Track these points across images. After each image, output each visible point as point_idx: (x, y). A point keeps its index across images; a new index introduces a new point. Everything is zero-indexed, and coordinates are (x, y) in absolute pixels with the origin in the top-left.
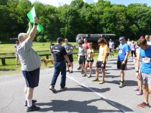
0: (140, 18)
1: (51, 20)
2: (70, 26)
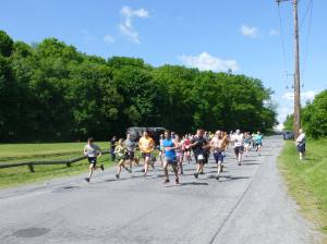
0: (139, 92)
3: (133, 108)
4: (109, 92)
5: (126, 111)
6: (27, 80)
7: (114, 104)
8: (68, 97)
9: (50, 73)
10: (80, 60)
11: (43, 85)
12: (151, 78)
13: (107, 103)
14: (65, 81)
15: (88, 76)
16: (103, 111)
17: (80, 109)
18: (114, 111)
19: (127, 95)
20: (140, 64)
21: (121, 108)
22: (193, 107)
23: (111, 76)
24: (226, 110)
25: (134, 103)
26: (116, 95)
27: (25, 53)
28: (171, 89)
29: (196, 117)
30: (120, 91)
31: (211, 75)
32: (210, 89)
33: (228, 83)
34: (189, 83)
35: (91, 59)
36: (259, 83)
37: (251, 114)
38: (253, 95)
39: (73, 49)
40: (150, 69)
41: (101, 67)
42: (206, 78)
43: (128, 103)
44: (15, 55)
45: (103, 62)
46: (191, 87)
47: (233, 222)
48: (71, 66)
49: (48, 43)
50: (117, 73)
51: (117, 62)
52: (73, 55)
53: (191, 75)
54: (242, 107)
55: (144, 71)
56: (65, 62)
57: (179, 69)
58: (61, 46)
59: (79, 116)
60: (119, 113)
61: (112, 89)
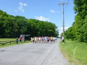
3: (22, 30)
4: (15, 25)
5: (20, 30)
7: (17, 28)
8: (4, 26)
10: (8, 16)
12: (27, 22)
13: (15, 28)
14: (3, 22)
15: (9, 20)
16: (13, 30)
18: (17, 30)
19: (20, 26)
20: (24, 18)
21: (18, 29)
22: (38, 30)
23: (16, 21)
24: (46, 31)
25: (22, 28)
26: (17, 26)
29: (39, 33)
30: (18, 25)
31: (43, 22)
32: (42, 26)
33: (47, 24)
34: (37, 24)
35: (10, 16)
36: (54, 24)
37: (52, 32)
38: (53, 28)
39: (6, 13)
40: (27, 19)
41: (13, 18)
42: (41, 23)
43: (20, 28)
45: (14, 17)
46: (37, 25)
47: (47, 60)
48: (5, 17)
50: (18, 20)
51: (18, 17)
52: (5, 15)
53: (37, 22)
54: (50, 30)
55: (25, 20)
56: (3, 16)
57: (34, 20)
58: (2, 12)
59: (7, 31)
60: (18, 31)
61: (16, 24)
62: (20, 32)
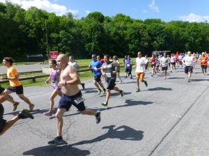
1: (73, 35)
2: (97, 42)
3: (155, 42)
4: (144, 35)
5: (152, 43)
6: (110, 32)
7: (147, 41)
8: (127, 38)
9: (119, 28)
10: (132, 22)
11: (116, 34)
12: (164, 27)
13: (143, 40)
14: (125, 32)
15: (135, 29)
16: (141, 44)
17: (132, 44)
18: (146, 44)
19: (153, 36)
20: (159, 21)
21: (150, 42)
22: (185, 41)
23: (145, 28)
25: (156, 40)
26: (148, 37)
27: (109, 21)
28: (174, 32)
29: (187, 45)
30: (150, 34)
31: (196, 24)
32: (194, 31)
33: (205, 28)
34: (184, 29)
39: (129, 17)
40: (164, 23)
41: (141, 24)
42: (193, 26)
43: (153, 40)
44: (105, 22)
45: (142, 22)
46: (184, 31)
47: (204, 97)
48: (128, 25)
49: (118, 15)
50: (148, 27)
51: (148, 22)
52: (129, 20)
53: (185, 25)
55: (161, 25)
57: (179, 23)
58: (124, 16)
59: (131, 46)
60: (149, 45)
61: (146, 34)
62: (152, 46)
